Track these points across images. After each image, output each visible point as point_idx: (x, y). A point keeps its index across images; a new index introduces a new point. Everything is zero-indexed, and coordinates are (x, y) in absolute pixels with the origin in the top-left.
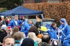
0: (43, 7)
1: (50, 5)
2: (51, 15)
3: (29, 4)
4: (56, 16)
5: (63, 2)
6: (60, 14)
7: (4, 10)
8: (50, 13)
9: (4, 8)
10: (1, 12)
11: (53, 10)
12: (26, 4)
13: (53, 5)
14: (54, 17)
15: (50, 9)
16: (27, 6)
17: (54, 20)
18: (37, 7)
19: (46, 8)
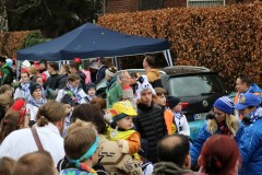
0: (169, 24)
1: (193, 17)
2: (198, 54)
3: (121, 15)
5: (241, 5)
6: (229, 48)
7: (33, 39)
8: (195, 46)
9: (32, 32)
10: (24, 46)
11: (206, 35)
12: (111, 16)
13: (205, 18)
14: (209, 57)
15: (193, 29)
16: (114, 20)
17: (208, 70)
18: (148, 27)
19: (182, 28)
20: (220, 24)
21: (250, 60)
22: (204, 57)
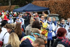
0: (49, 4)
1: (55, 2)
2: (56, 11)
3: (38, 2)
4: (61, 12)
8: (55, 9)
9: (17, 6)
10: (15, 9)
11: (58, 7)
12: (35, 2)
13: (58, 3)
15: (55, 5)
16: (36, 3)
17: (58, 15)
18: (44, 4)
19: (52, 5)
20: (61, 4)
21: (68, 13)
22: (57, 12)
